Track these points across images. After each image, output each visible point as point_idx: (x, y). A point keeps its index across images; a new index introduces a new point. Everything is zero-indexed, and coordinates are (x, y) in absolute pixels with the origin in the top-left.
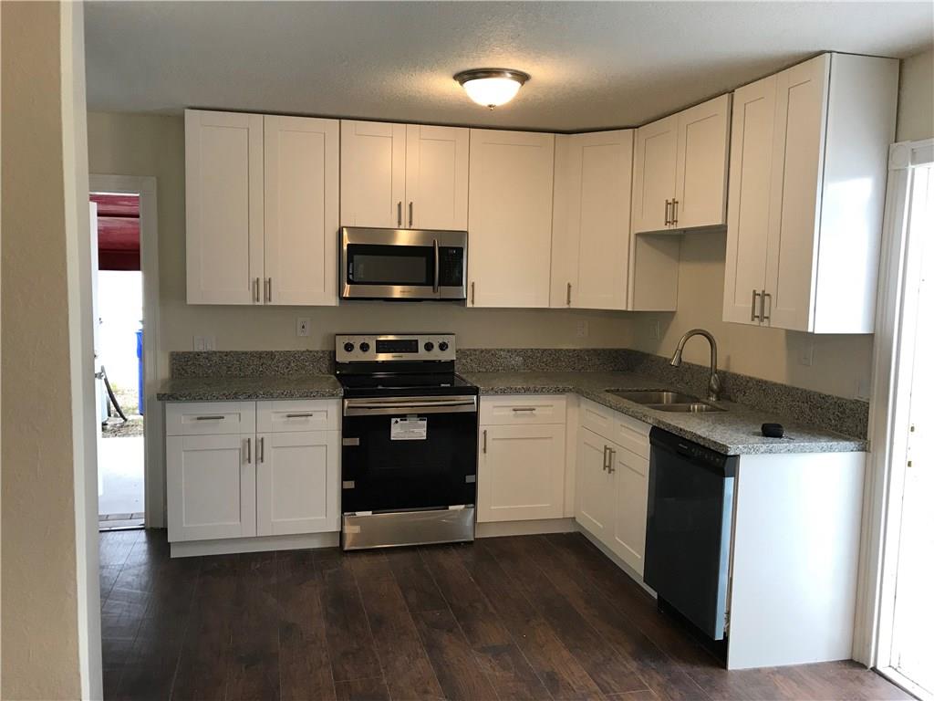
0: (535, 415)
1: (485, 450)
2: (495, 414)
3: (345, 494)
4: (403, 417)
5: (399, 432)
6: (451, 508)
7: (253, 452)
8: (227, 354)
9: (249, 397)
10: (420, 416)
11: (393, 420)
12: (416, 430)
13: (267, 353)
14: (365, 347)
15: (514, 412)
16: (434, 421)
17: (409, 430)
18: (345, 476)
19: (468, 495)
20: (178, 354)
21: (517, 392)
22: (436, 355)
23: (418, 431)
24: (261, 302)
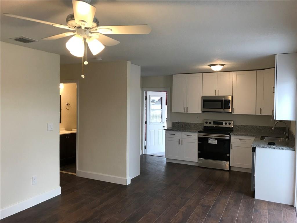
0: (246, 141)
1: (232, 149)
2: (235, 140)
3: (199, 154)
4: (211, 138)
5: (210, 141)
6: (223, 161)
7: (181, 142)
8: (182, 123)
9: (180, 131)
10: (216, 139)
11: (209, 139)
12: (214, 142)
13: (190, 123)
14: (210, 123)
15: (240, 140)
16: (218, 140)
17: (213, 141)
18: (199, 150)
19: (228, 159)
20: (173, 122)
21: (240, 135)
22: (228, 125)
23: (215, 142)
24: (186, 112)
